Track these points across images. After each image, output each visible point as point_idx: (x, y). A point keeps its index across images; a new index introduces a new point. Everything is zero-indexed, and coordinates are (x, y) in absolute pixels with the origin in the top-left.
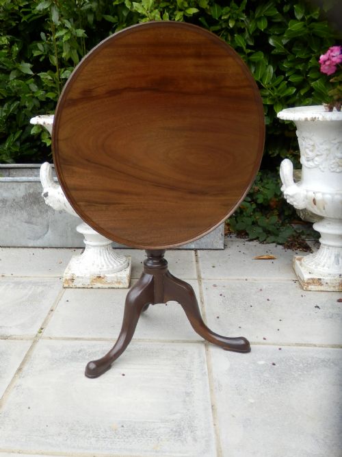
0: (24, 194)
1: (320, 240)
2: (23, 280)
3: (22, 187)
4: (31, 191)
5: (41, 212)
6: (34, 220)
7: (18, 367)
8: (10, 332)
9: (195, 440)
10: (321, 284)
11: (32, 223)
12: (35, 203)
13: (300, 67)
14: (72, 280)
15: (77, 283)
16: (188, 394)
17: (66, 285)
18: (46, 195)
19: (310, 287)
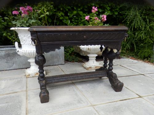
0: (4, 54)
1: (89, 58)
2: (11, 78)
3: (4, 52)
4: (7, 53)
5: (11, 59)
6: (8, 62)
7: (25, 98)
8: (17, 91)
9: (84, 102)
10: (91, 68)
11: (8, 63)
12: (8, 56)
13: (76, 21)
14: (29, 75)
15: (31, 76)
16: (76, 94)
17: (27, 77)
18: (18, 51)
19: (89, 69)
